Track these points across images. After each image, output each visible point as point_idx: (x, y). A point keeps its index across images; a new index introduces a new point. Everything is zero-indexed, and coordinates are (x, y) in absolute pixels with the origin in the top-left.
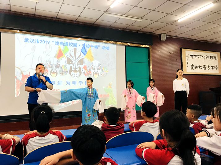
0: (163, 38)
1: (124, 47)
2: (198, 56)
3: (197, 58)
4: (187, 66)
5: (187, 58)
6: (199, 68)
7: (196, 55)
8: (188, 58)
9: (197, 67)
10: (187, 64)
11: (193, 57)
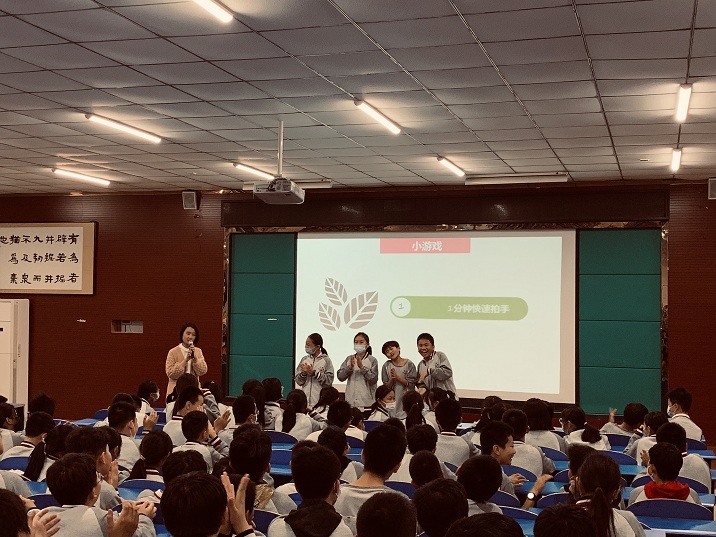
0: (715, 193)
1: (574, 232)
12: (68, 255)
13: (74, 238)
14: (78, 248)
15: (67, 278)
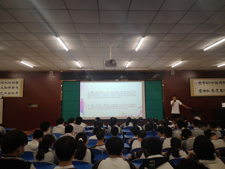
0: (173, 73)
2: (206, 83)
3: (205, 84)
4: (195, 90)
5: (194, 85)
6: (207, 91)
7: (204, 82)
8: (196, 85)
9: (204, 91)
10: (195, 89)
11: (201, 83)
12: (15, 87)
13: (17, 83)
14: (18, 85)
15: (15, 93)
